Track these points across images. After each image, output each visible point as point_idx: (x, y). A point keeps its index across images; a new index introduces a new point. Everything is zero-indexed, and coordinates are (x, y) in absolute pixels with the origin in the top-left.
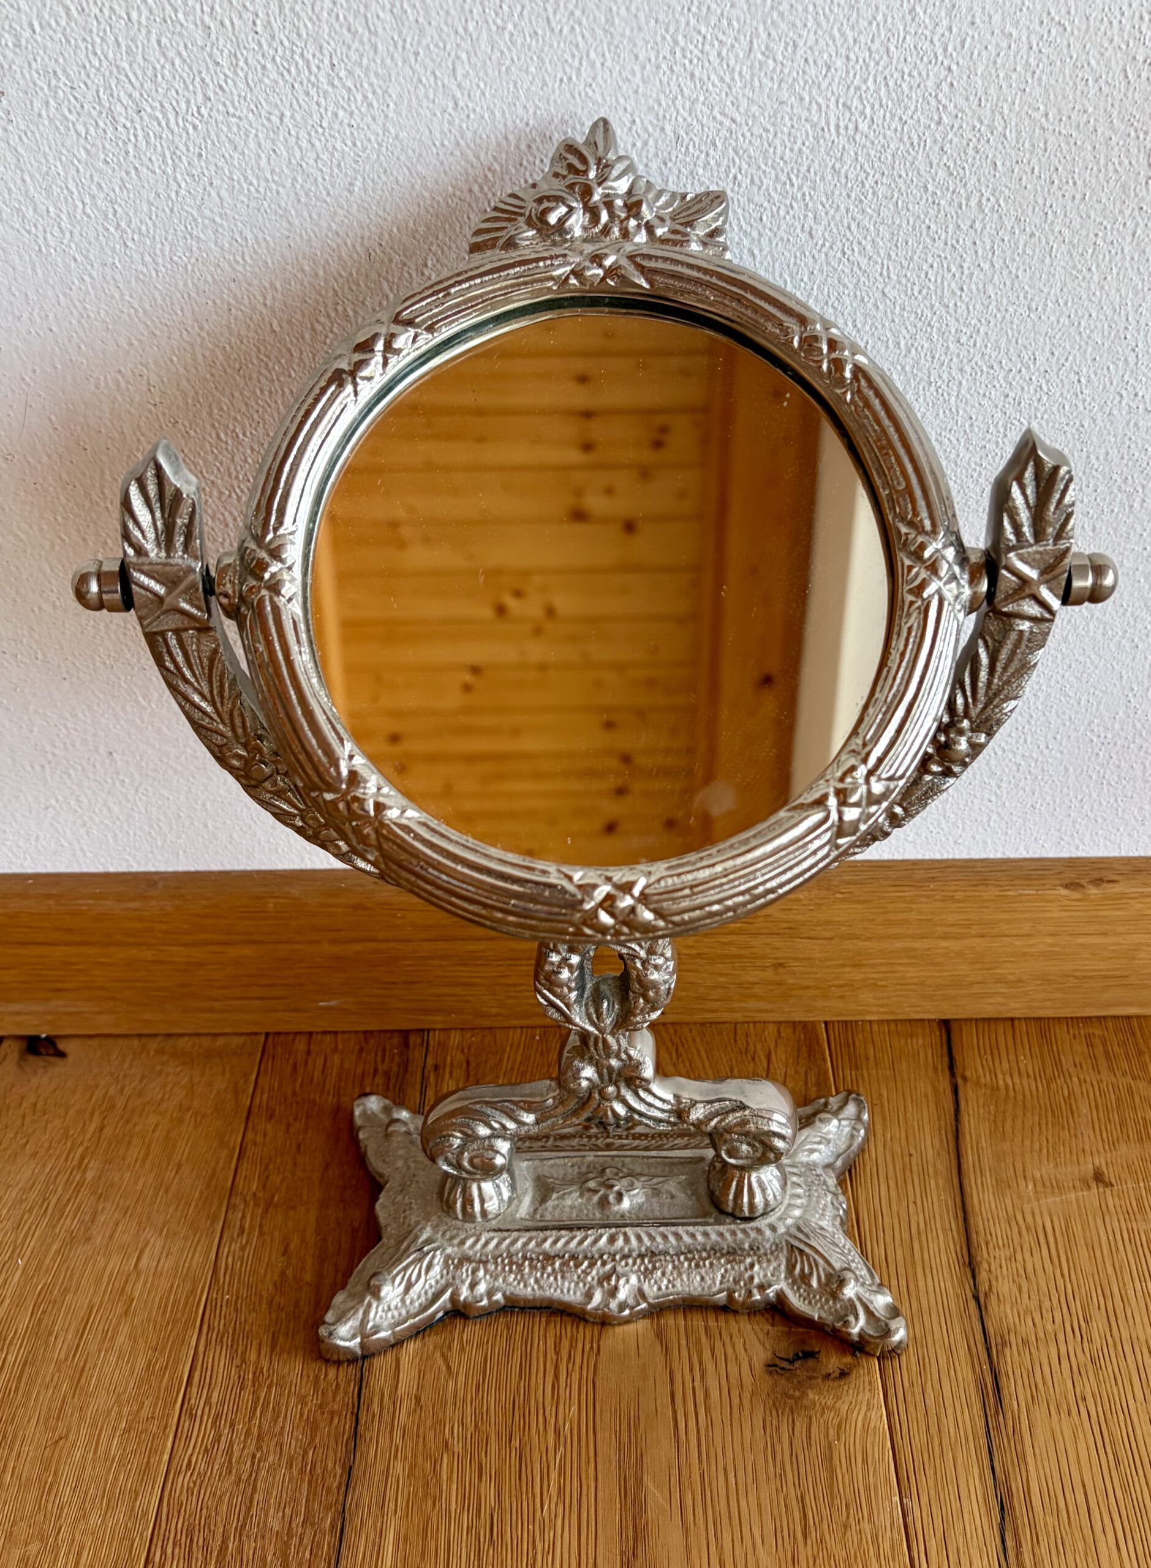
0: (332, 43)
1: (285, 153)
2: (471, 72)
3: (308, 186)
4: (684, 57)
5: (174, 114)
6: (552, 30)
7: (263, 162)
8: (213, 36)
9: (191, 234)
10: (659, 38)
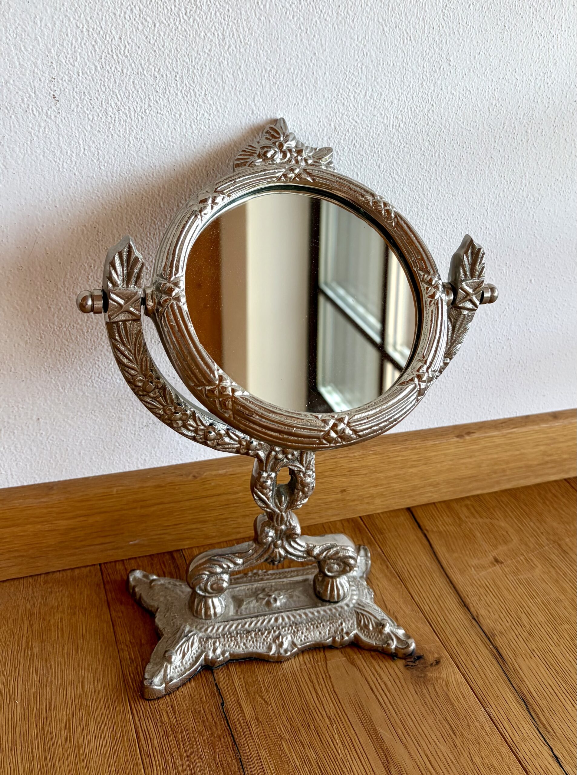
0: (207, 86)
1: (179, 130)
2: (261, 100)
4: (341, 97)
5: (134, 111)
6: (294, 85)
7: (169, 134)
8: (157, 81)
9: (131, 164)
10: (333, 90)
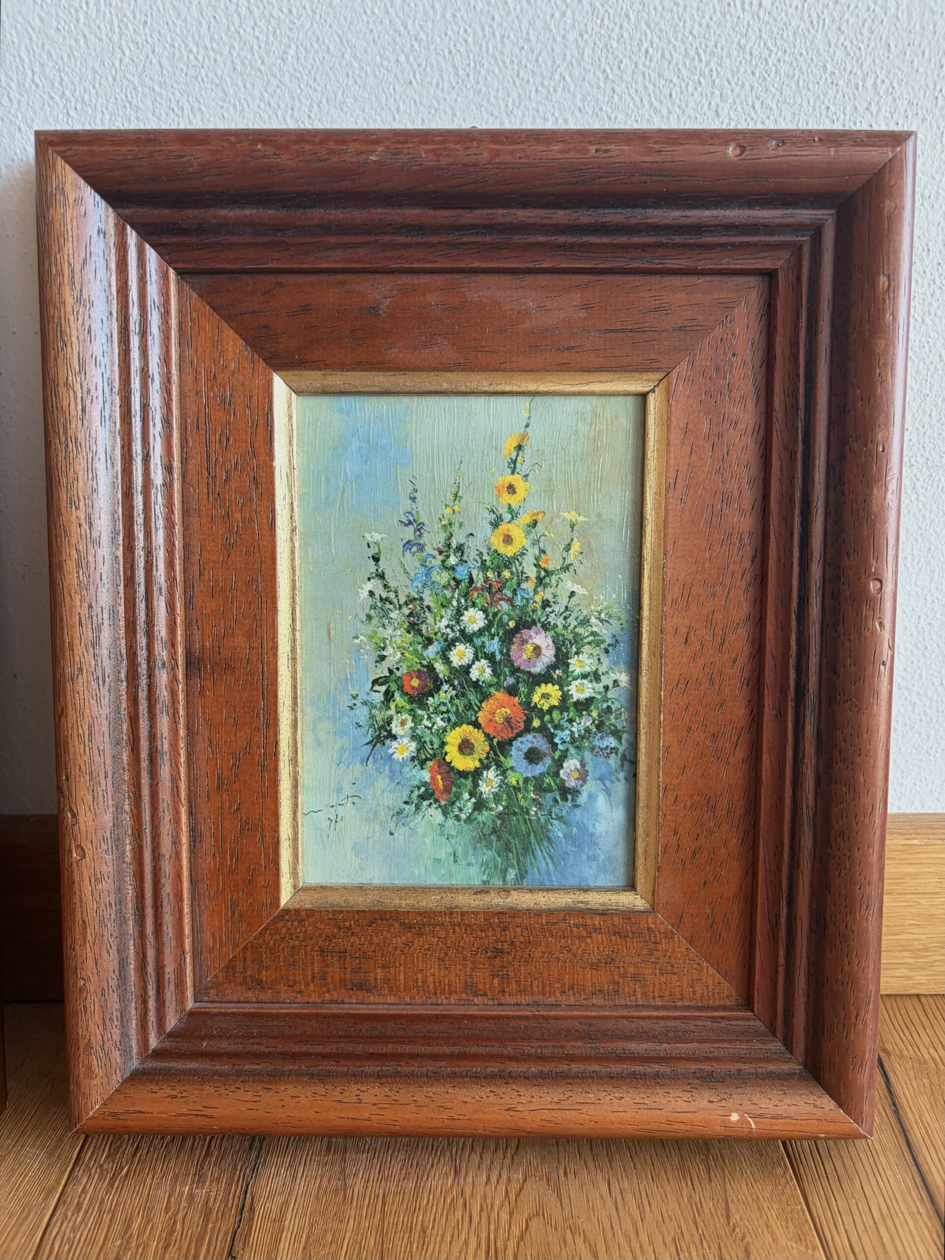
3: (243, 54)
